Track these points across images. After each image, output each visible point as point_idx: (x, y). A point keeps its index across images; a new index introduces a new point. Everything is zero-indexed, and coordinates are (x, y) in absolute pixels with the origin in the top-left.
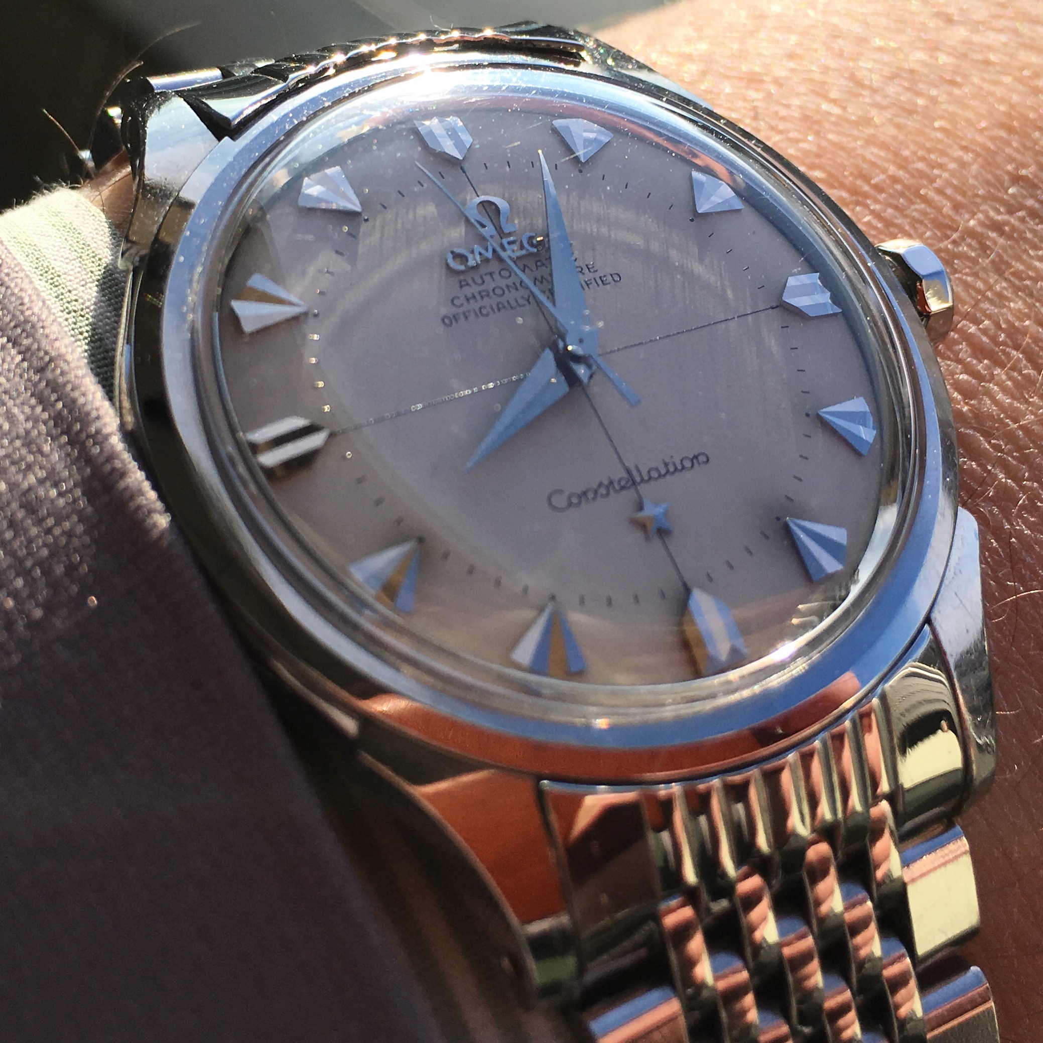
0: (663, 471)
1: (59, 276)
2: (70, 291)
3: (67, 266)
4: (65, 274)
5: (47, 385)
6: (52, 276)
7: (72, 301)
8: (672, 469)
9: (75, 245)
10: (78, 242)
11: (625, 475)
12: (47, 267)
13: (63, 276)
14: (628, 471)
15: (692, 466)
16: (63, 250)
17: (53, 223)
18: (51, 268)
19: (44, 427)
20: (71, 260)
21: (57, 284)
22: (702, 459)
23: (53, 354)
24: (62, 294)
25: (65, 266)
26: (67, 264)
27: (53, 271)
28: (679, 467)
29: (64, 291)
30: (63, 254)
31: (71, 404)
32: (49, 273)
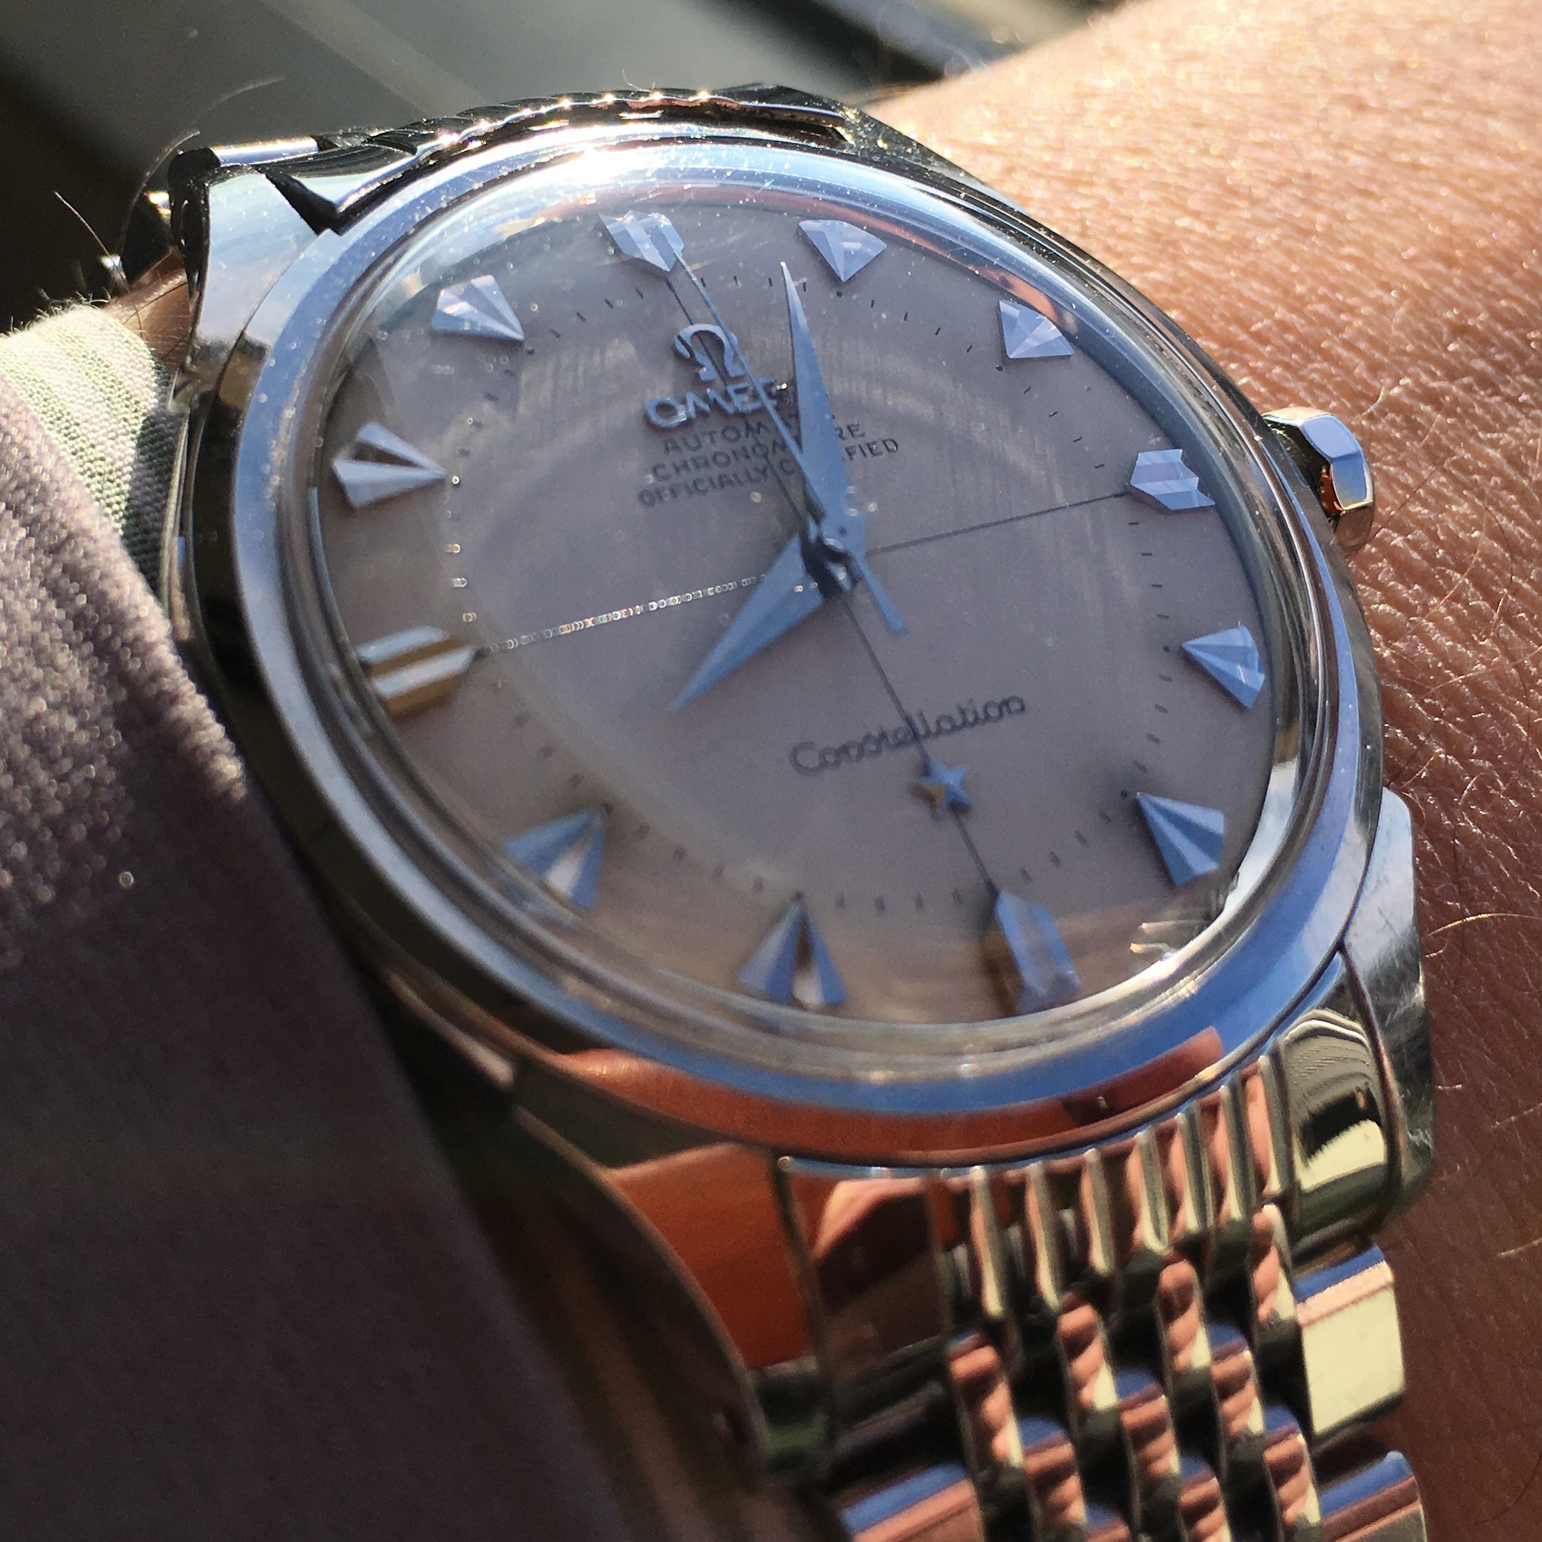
0: (959, 722)
1: (77, 424)
2: (93, 446)
3: (89, 411)
4: (86, 421)
5: (64, 571)
6: (67, 425)
7: (96, 459)
8: (971, 718)
9: (100, 382)
10: (104, 378)
11: (903, 724)
12: (60, 411)
13: (83, 425)
14: (909, 720)
15: (1001, 715)
16: (82, 388)
17: (68, 351)
18: (64, 412)
19: (59, 630)
20: (94, 403)
21: (74, 435)
22: (1015, 706)
23: (73, 529)
24: (82, 450)
25: (87, 410)
26: (89, 407)
27: (69, 417)
28: (982, 716)
29: (84, 446)
30: (83, 394)
31: (99, 599)
32: (63, 419)
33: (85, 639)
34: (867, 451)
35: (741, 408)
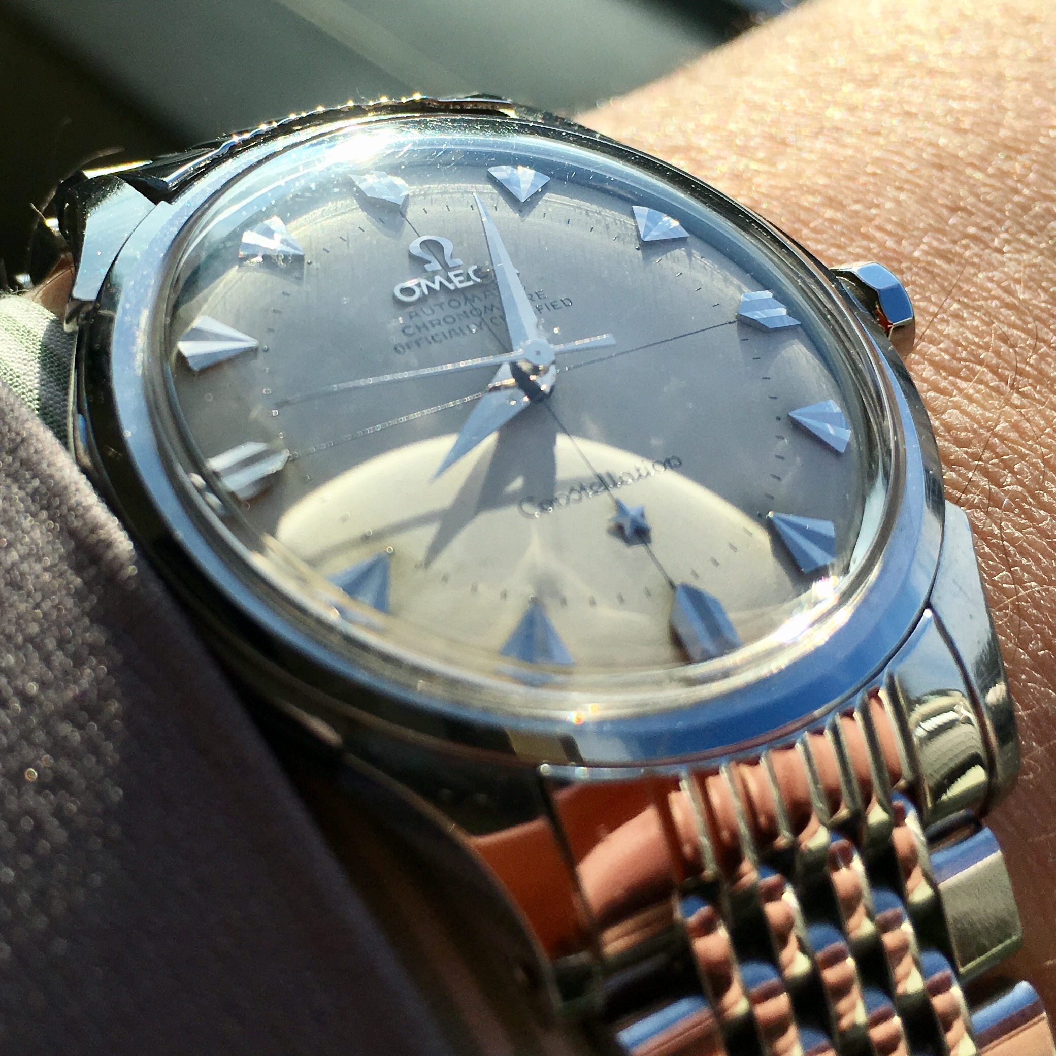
0: (636, 476)
1: (18, 377)
2: (31, 391)
3: (26, 367)
4: (24, 374)
6: (11, 377)
7: (34, 399)
8: (644, 474)
9: (31, 347)
10: (34, 344)
12: (5, 368)
13: (22, 377)
14: (600, 477)
15: (665, 469)
18: (8, 369)
22: (674, 463)
28: (652, 471)
33: (42, 508)
34: (551, 307)
35: (460, 286)
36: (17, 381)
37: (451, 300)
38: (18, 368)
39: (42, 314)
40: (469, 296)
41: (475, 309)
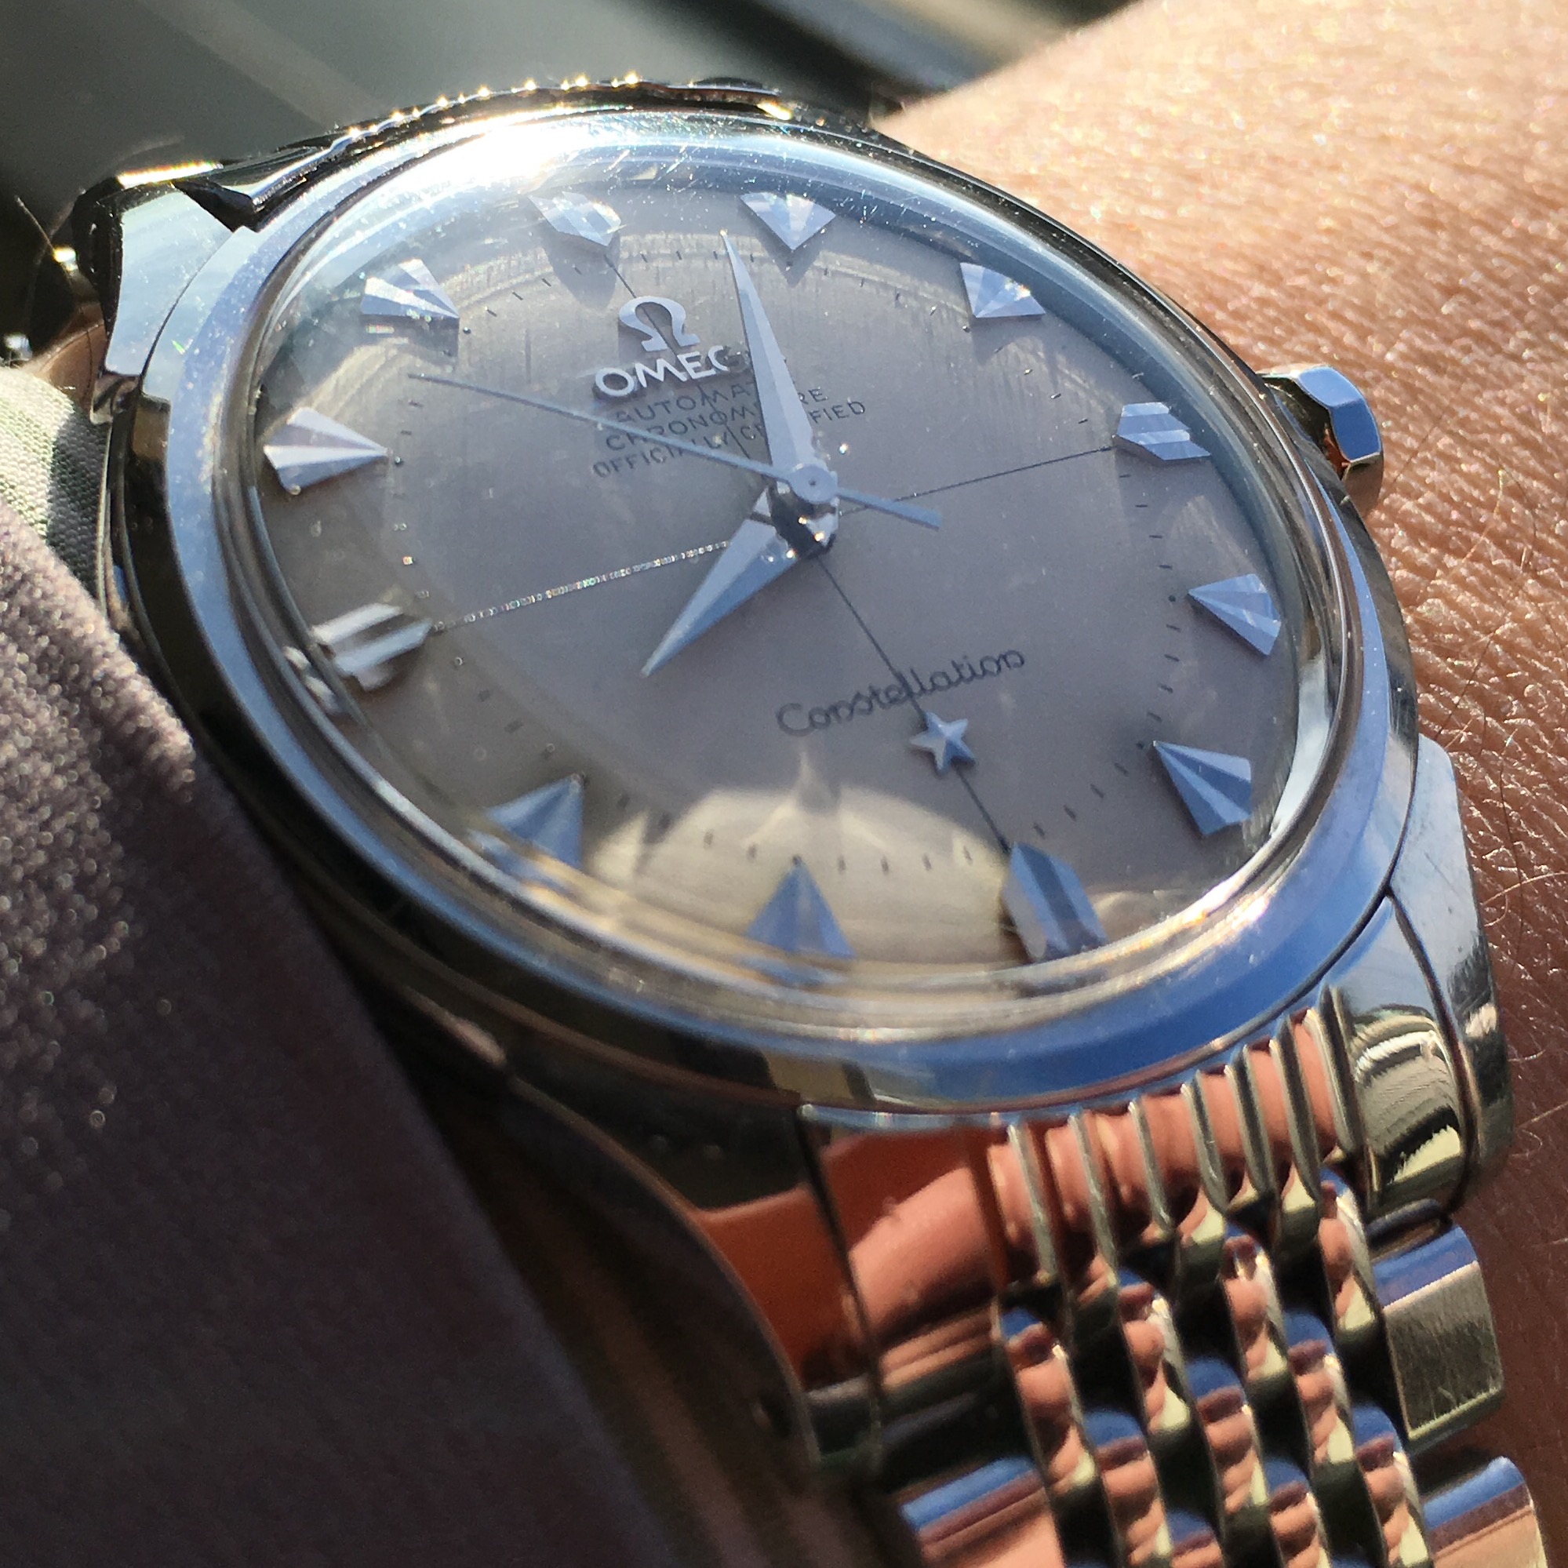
33: (51, 682)
34: (833, 415)
35: (695, 376)
36: (11, 494)
37: (681, 397)
38: (12, 473)
39: (48, 394)
40: (709, 393)
41: (718, 413)
